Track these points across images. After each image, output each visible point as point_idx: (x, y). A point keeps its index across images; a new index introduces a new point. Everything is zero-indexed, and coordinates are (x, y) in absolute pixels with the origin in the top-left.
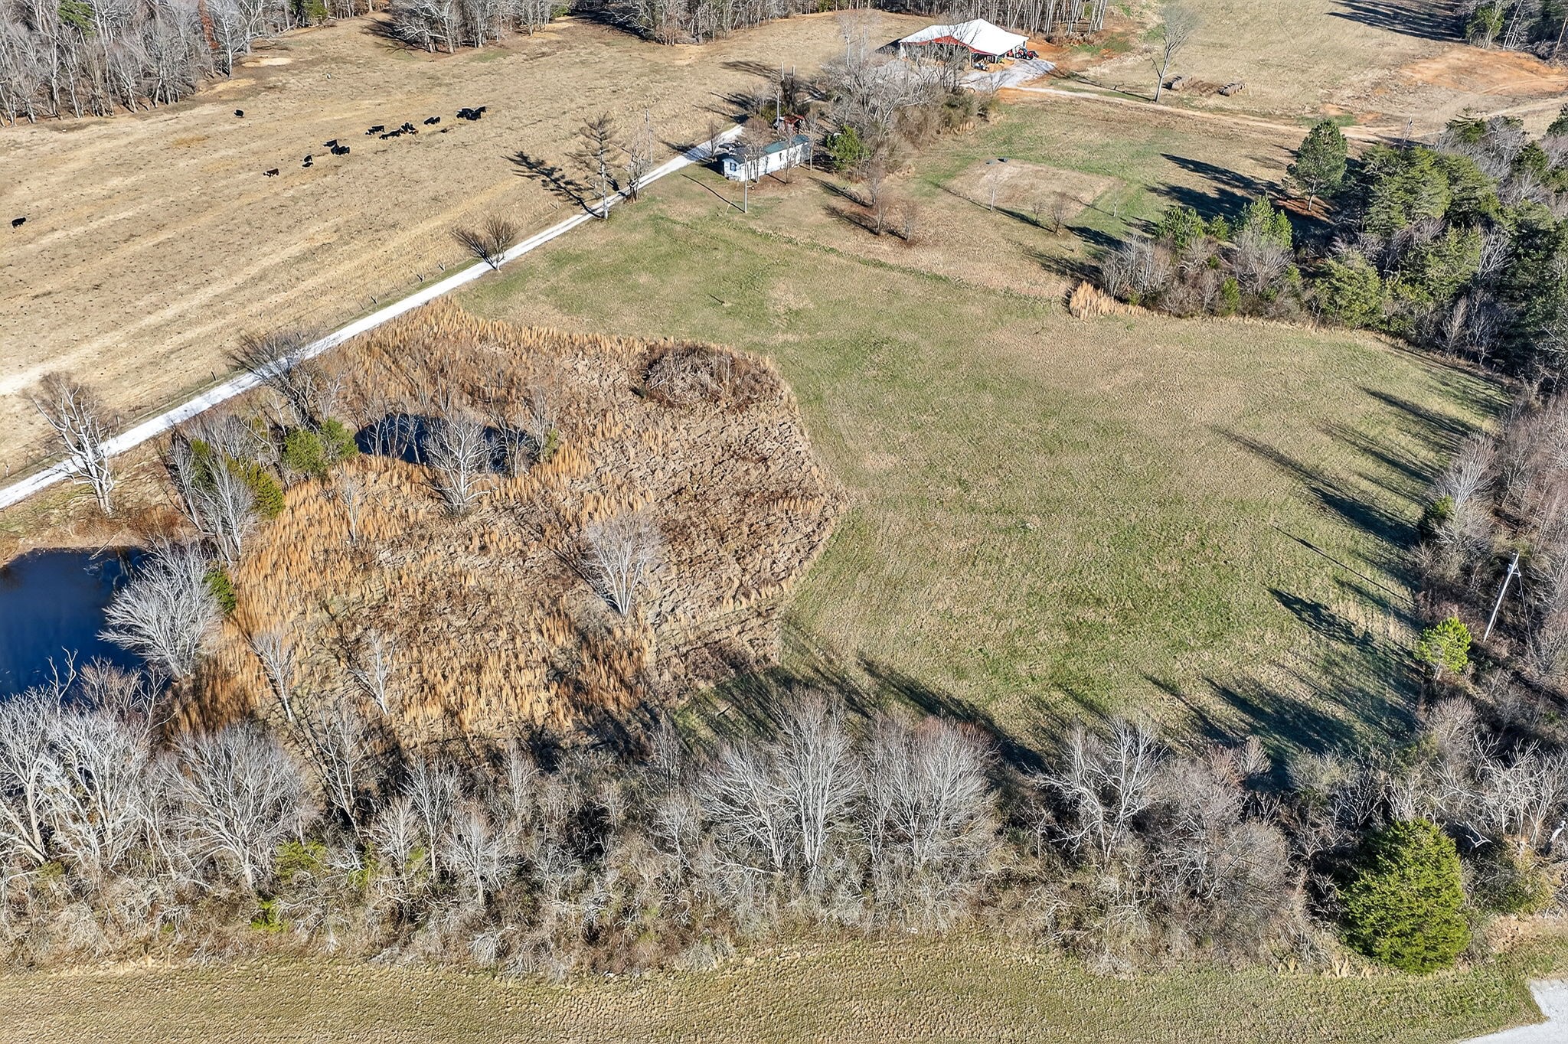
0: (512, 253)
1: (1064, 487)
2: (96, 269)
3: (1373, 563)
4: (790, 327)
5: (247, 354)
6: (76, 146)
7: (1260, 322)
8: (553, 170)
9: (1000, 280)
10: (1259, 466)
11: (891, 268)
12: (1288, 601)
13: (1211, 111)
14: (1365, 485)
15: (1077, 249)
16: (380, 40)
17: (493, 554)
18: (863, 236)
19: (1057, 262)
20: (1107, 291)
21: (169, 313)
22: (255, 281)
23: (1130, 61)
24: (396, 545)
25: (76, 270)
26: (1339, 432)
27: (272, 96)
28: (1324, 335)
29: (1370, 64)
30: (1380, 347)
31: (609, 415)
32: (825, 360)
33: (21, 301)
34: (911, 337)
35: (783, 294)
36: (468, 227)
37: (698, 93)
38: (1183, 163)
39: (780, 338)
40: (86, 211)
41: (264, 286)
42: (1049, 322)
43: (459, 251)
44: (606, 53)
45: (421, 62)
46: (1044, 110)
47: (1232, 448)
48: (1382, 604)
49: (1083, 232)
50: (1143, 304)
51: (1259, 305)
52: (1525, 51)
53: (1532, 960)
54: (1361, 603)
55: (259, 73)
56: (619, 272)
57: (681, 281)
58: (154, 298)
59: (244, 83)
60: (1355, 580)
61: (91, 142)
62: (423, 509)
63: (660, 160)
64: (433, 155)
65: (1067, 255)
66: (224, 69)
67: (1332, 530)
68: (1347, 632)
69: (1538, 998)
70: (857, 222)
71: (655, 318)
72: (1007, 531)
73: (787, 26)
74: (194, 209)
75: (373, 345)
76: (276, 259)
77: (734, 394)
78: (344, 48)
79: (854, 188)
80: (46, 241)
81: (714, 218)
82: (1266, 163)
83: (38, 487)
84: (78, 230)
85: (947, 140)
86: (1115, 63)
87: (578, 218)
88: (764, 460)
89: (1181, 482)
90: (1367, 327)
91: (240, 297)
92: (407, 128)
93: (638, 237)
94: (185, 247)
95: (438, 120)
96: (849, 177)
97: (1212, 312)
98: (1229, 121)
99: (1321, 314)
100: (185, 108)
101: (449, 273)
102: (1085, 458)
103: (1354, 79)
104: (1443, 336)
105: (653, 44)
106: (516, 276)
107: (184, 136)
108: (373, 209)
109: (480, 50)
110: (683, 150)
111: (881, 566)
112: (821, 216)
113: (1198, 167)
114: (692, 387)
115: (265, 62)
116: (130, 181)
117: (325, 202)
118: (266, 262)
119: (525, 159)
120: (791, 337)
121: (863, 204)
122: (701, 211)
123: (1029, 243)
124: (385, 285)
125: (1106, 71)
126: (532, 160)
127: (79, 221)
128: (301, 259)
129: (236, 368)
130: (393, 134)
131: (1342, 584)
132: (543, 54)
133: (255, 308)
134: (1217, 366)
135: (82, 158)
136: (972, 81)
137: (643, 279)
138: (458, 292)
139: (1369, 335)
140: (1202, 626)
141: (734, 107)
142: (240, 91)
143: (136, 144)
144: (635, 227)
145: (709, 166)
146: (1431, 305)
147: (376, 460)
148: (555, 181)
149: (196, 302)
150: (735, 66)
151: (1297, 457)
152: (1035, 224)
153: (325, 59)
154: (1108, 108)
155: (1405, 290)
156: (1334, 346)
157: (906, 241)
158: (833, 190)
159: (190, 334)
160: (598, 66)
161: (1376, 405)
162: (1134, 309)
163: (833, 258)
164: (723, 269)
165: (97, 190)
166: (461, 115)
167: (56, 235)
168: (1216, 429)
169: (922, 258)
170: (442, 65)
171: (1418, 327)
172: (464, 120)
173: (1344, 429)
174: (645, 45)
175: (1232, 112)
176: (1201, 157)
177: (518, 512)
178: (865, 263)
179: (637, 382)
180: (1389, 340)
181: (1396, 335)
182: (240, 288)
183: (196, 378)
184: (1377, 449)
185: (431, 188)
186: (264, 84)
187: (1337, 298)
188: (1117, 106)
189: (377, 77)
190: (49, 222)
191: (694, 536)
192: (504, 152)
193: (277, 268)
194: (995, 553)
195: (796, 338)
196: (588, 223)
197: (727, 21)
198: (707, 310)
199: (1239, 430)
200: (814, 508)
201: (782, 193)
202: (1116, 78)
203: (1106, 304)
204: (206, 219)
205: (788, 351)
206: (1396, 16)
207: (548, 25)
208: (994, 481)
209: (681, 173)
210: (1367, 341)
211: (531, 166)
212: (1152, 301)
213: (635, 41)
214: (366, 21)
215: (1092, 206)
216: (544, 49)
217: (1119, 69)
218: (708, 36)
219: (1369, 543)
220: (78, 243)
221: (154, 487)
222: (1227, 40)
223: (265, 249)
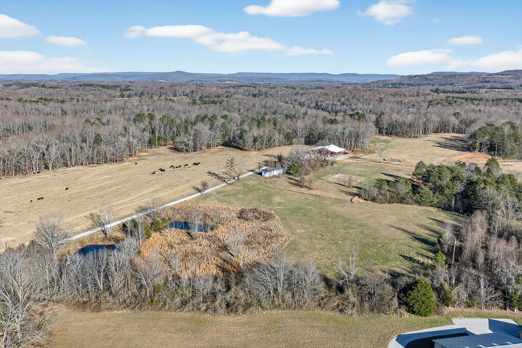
0: (207, 191)
1: (348, 236)
2: (101, 193)
3: (426, 250)
4: (279, 205)
5: (140, 210)
6: (95, 170)
7: (402, 205)
8: (217, 175)
9: (334, 196)
10: (399, 232)
11: (305, 194)
12: (403, 257)
13: (396, 165)
14: (426, 236)
15: (355, 191)
16: (171, 150)
17: (202, 246)
18: (298, 187)
19: (349, 193)
20: (362, 198)
21: (120, 202)
22: (141, 196)
23: (375, 155)
24: (178, 244)
25: (97, 193)
26: (422, 226)
27: (144, 160)
28: (420, 208)
29: (443, 156)
30: (434, 210)
31: (231, 222)
32: (287, 212)
33: (83, 199)
34: (310, 207)
35: (277, 199)
36: (196, 186)
37: (256, 160)
38: (386, 175)
39: (276, 208)
40: (98, 182)
41: (144, 197)
42: (346, 204)
43: (194, 191)
44: (231, 153)
45: (182, 155)
46: (349, 164)
47: (393, 229)
48: (428, 257)
49: (356, 187)
50: (371, 201)
51: (402, 201)
52: (488, 154)
53: (453, 315)
54: (423, 257)
55: (140, 156)
56: (235, 195)
57: (250, 196)
58: (116, 199)
59: (136, 158)
60: (422, 253)
61: (98, 169)
62: (186, 238)
63: (246, 173)
64: (186, 172)
65: (353, 192)
66: (131, 156)
67: (417, 244)
68: (418, 262)
69: (453, 321)
70: (297, 185)
71: (243, 204)
72: (333, 244)
73: (280, 148)
74: (125, 182)
75: (171, 208)
76: (146, 192)
77: (264, 218)
78: (162, 152)
79: (296, 178)
80: (89, 188)
81: (260, 184)
82: (409, 175)
83: (91, 233)
84: (97, 186)
85: (322, 170)
86: (370, 155)
87: (225, 184)
88: (271, 230)
89: (378, 235)
90: (431, 206)
91: (138, 199)
92: (180, 166)
93: (239, 188)
94: (124, 189)
95: (188, 165)
96: (295, 176)
97: (390, 203)
98: (400, 167)
99: (419, 203)
100: (122, 163)
101: (190, 195)
102: (354, 230)
103: (438, 159)
104: (451, 207)
105: (244, 151)
106: (208, 196)
107: (122, 168)
108: (171, 182)
109: (198, 152)
110: (252, 171)
111: (300, 249)
112: (287, 184)
113: (390, 175)
114: (253, 216)
115: (141, 154)
116: (109, 176)
117: (158, 181)
118: (144, 193)
119: (210, 173)
120: (278, 207)
121: (299, 181)
122: (256, 183)
123: (342, 189)
124: (174, 197)
125: (368, 157)
126: (212, 173)
127: (97, 184)
128: (153, 192)
129: (137, 212)
130: (177, 167)
131: (418, 253)
132: (215, 153)
133: (142, 201)
134: (390, 213)
135: (97, 172)
136: (329, 158)
137: (241, 196)
138: (193, 199)
139: (432, 208)
140: (381, 261)
141: (265, 163)
142: (136, 160)
143: (110, 169)
144: (239, 186)
145: (259, 174)
146: (447, 200)
147: (173, 229)
148: (218, 177)
149: (127, 200)
150: (266, 155)
151: (409, 230)
152: (344, 186)
153: (157, 154)
154: (367, 164)
155: (440, 196)
156: (422, 210)
157: (309, 188)
158: (291, 179)
159: (126, 206)
160: (229, 155)
161: (432, 221)
162: (369, 202)
163: (290, 192)
164: (261, 194)
165: (101, 178)
166: (193, 164)
167: (91, 187)
168: (388, 225)
169: (314, 192)
170: (188, 155)
171: (444, 205)
172: (194, 165)
173: (422, 225)
174: (242, 151)
175: (401, 165)
176: (391, 174)
177: (209, 238)
178: (299, 193)
179: (239, 216)
180: (437, 209)
181: (438, 208)
182: (137, 197)
183: (128, 214)
184: (431, 229)
185: (186, 178)
186: (141, 158)
187: (422, 198)
188: (369, 163)
189: (171, 157)
190: (90, 184)
191: (253, 244)
192: (205, 171)
193: (147, 194)
194: (330, 248)
195: (280, 208)
196: (227, 185)
197: (264, 146)
198: (257, 202)
199: (395, 225)
200: (284, 239)
201: (278, 179)
202: (370, 158)
203: (362, 201)
204: (128, 184)
205: (278, 210)
206: (452, 146)
207: (216, 147)
208: (330, 235)
209: (251, 175)
210: (431, 209)
211: (212, 174)
212: (373, 200)
213: (239, 151)
214: (167, 147)
215: (360, 183)
216: (215, 152)
217: (371, 157)
218: (259, 150)
219: (425, 246)
220: (97, 188)
221: (119, 233)
222: (402, 151)
223: (144, 190)
